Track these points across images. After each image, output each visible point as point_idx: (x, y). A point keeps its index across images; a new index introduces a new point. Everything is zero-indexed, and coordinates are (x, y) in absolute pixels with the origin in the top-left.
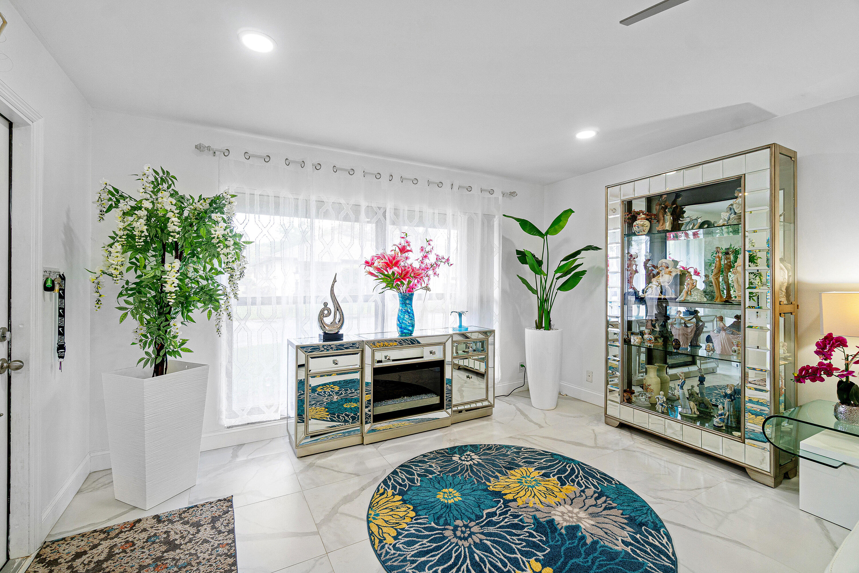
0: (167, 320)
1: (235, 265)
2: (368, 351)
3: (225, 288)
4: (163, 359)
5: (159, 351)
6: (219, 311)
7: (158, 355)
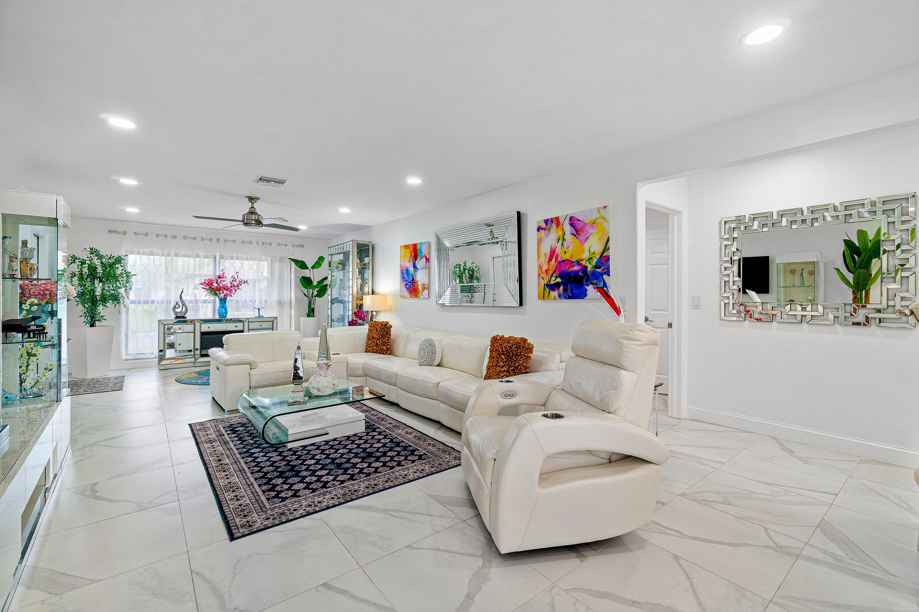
0: (96, 307)
1: (127, 285)
2: (198, 325)
3: (122, 294)
4: (94, 322)
5: (92, 319)
6: (120, 304)
7: (92, 320)
